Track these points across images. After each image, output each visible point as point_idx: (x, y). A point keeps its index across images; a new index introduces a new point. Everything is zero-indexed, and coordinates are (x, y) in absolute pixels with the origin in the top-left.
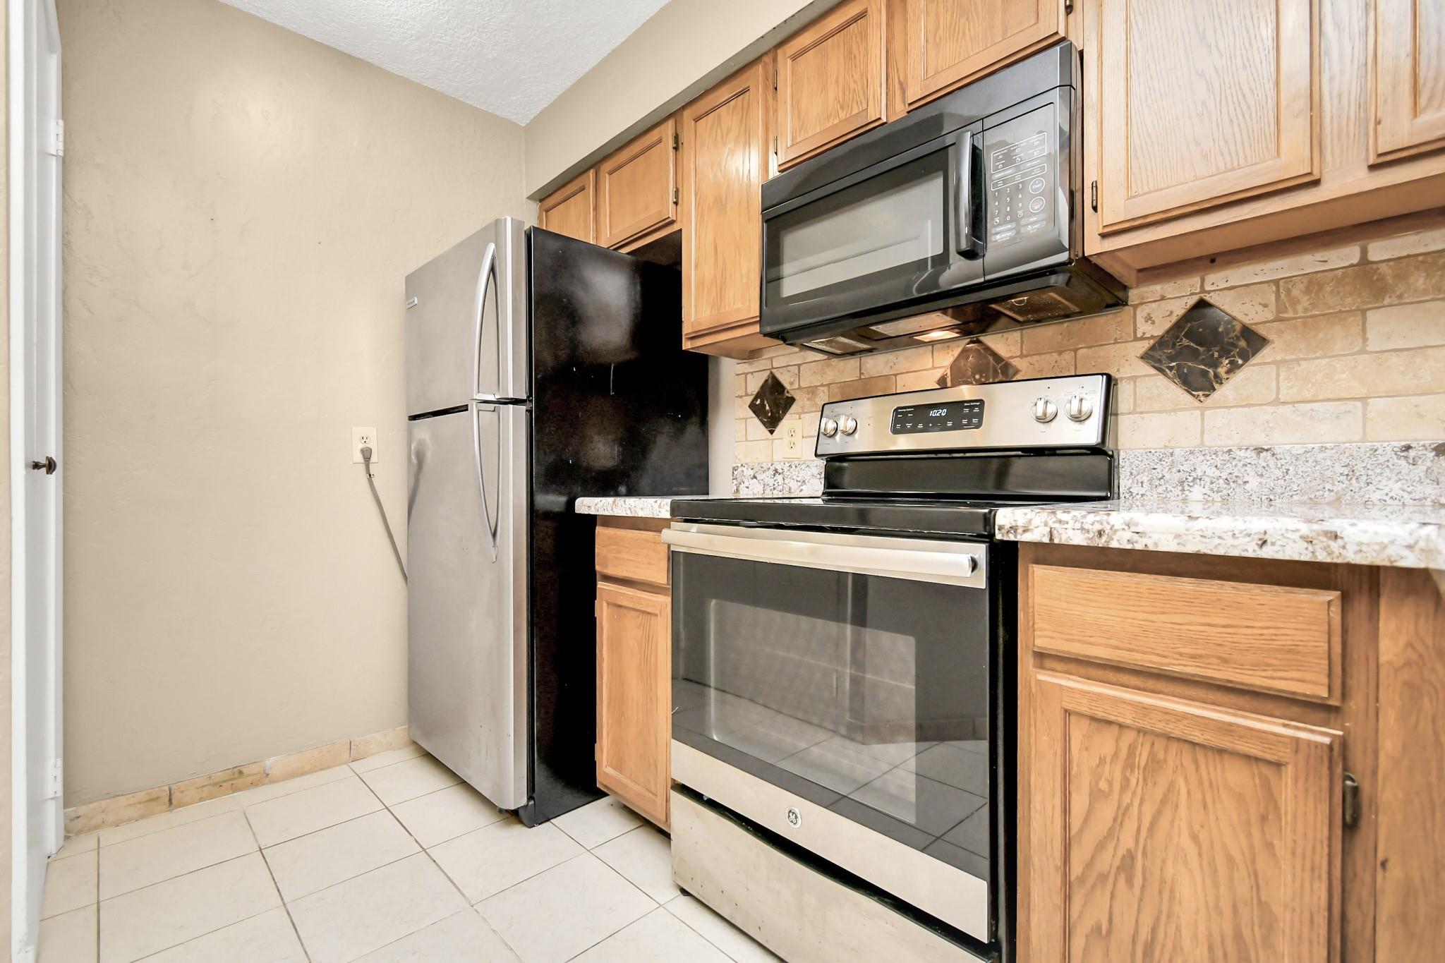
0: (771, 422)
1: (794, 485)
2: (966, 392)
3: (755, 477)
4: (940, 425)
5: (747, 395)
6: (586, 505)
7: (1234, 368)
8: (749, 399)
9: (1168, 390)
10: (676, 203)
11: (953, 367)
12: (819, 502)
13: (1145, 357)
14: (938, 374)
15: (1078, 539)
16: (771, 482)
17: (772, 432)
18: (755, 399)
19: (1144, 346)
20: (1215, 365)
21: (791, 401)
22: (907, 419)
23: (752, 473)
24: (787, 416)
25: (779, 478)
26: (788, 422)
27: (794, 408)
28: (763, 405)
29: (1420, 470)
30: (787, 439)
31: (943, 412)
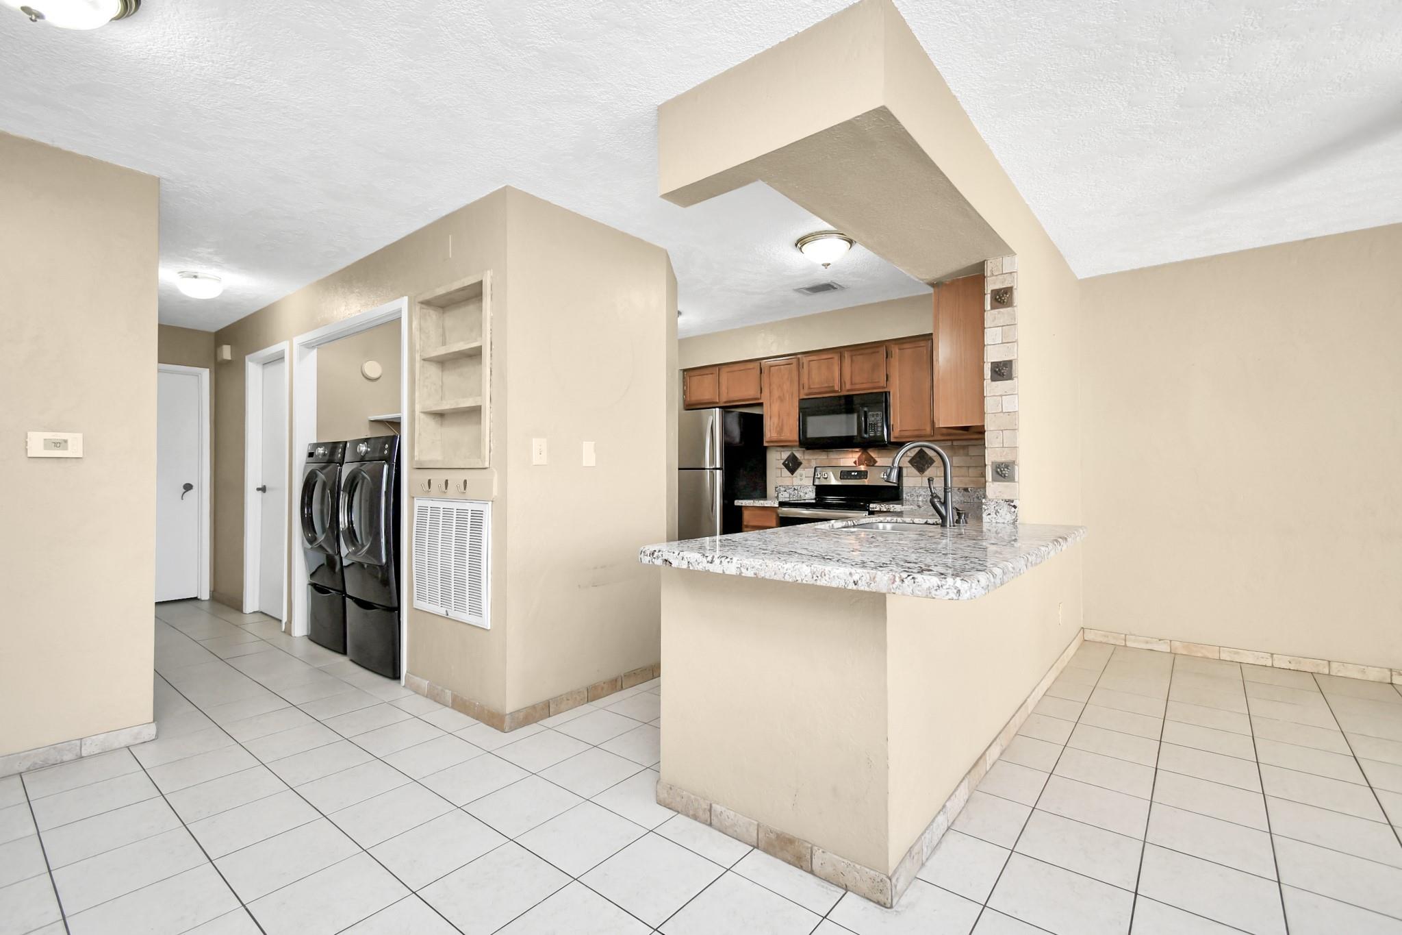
0: (792, 471)
1: (802, 494)
2: (862, 468)
3: (785, 491)
4: (855, 477)
5: (781, 459)
6: (738, 503)
7: (928, 467)
8: (782, 461)
9: (914, 471)
10: (761, 392)
11: (859, 458)
12: (814, 501)
13: (909, 462)
14: (854, 460)
15: (885, 510)
16: (793, 493)
17: (792, 474)
18: (785, 461)
19: (909, 459)
20: (924, 466)
21: (801, 463)
22: (846, 474)
23: (784, 489)
24: (799, 469)
25: (796, 492)
26: (799, 471)
27: (802, 466)
28: (788, 464)
29: (961, 494)
30: (799, 477)
31: (856, 474)
